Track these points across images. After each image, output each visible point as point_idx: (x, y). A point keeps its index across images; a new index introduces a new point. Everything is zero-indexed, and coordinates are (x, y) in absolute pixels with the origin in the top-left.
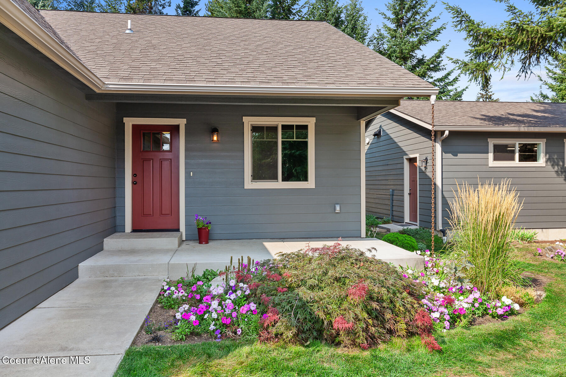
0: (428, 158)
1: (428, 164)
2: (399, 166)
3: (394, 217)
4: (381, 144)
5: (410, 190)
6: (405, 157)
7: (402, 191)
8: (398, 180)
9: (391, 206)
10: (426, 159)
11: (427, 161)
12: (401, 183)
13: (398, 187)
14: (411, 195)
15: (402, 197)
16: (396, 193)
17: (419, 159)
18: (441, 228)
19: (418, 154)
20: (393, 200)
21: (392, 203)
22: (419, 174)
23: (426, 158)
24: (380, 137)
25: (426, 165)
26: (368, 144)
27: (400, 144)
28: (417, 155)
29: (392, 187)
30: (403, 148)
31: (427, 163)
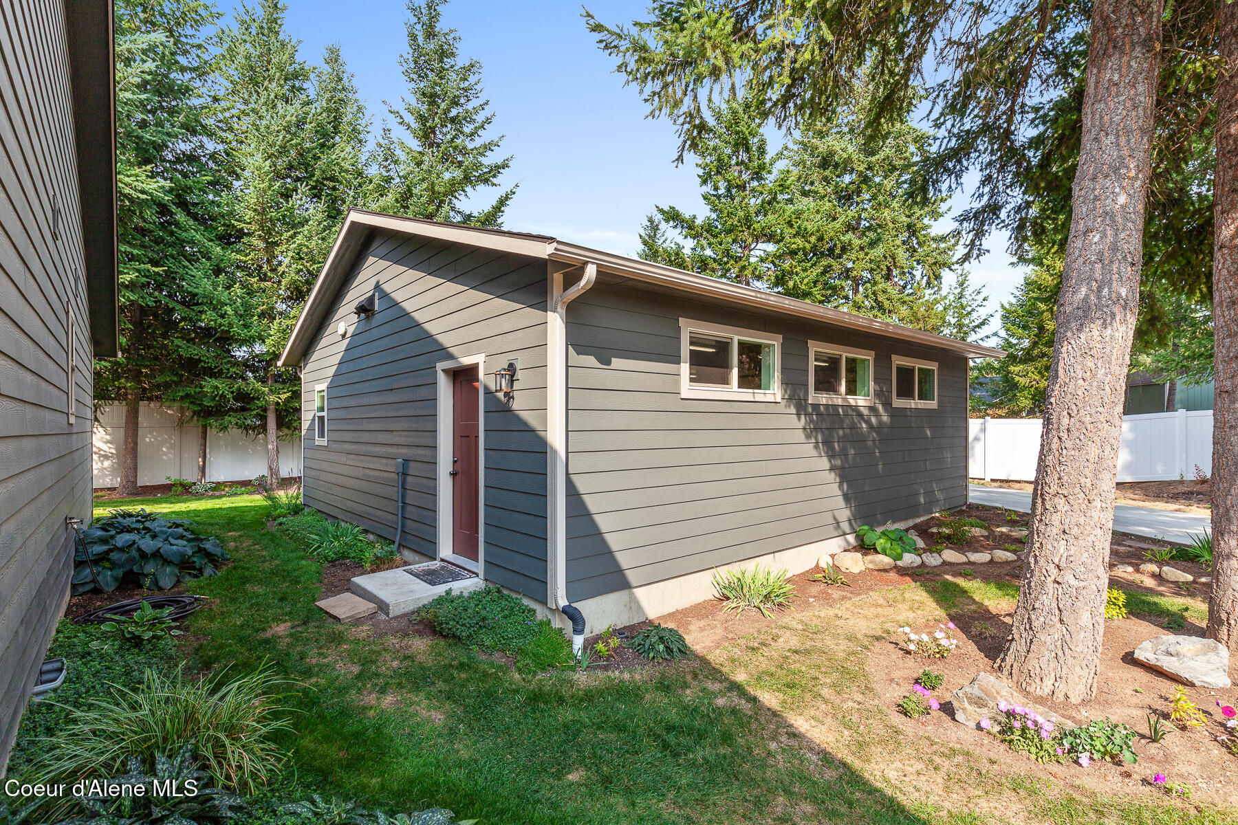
0: (518, 366)
1: (516, 385)
2: (423, 393)
3: (408, 536)
4: (376, 334)
5: (455, 462)
6: (440, 366)
7: (431, 466)
8: (420, 433)
9: (400, 504)
10: (511, 368)
11: (512, 376)
12: (429, 442)
13: (421, 452)
14: (458, 477)
15: (430, 483)
16: (413, 468)
17: (485, 369)
18: (563, 602)
19: (483, 355)
20: (404, 488)
21: (403, 497)
22: (485, 418)
23: (511, 365)
24: (373, 315)
25: (512, 387)
26: (344, 336)
27: (431, 328)
28: (479, 359)
29: (404, 451)
30: (441, 338)
31: (512, 381)
